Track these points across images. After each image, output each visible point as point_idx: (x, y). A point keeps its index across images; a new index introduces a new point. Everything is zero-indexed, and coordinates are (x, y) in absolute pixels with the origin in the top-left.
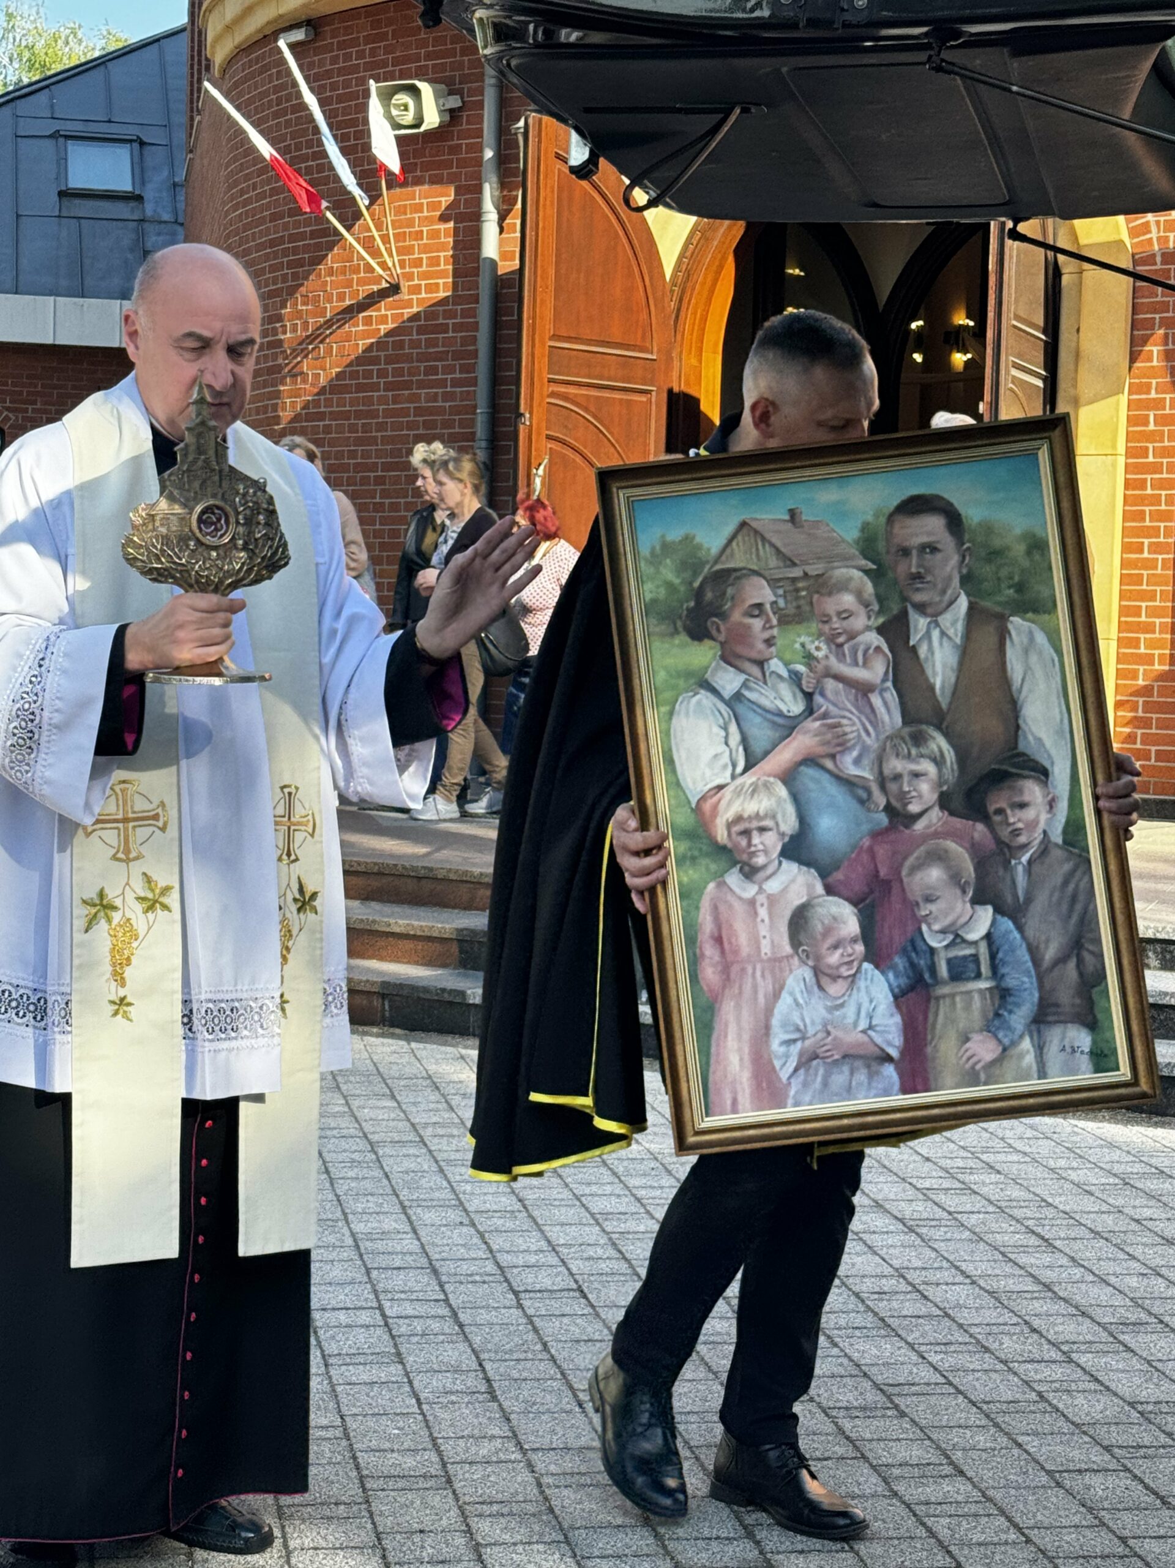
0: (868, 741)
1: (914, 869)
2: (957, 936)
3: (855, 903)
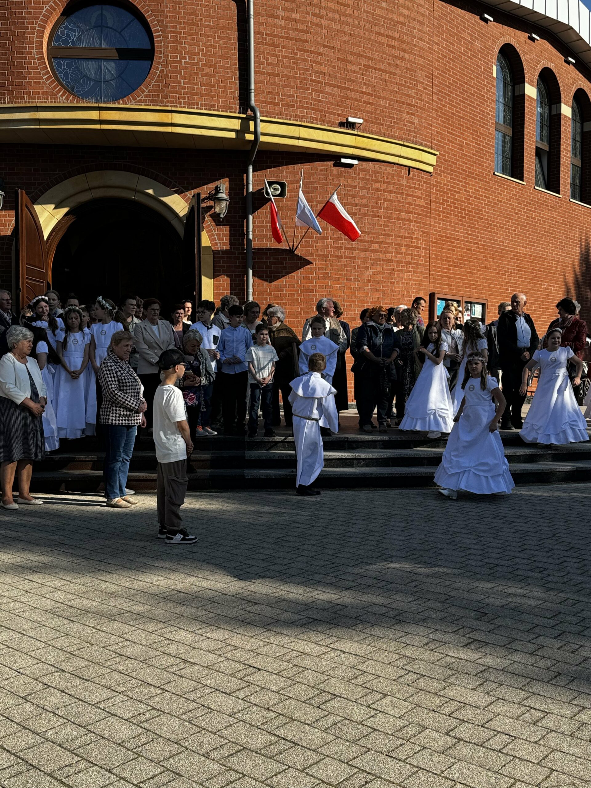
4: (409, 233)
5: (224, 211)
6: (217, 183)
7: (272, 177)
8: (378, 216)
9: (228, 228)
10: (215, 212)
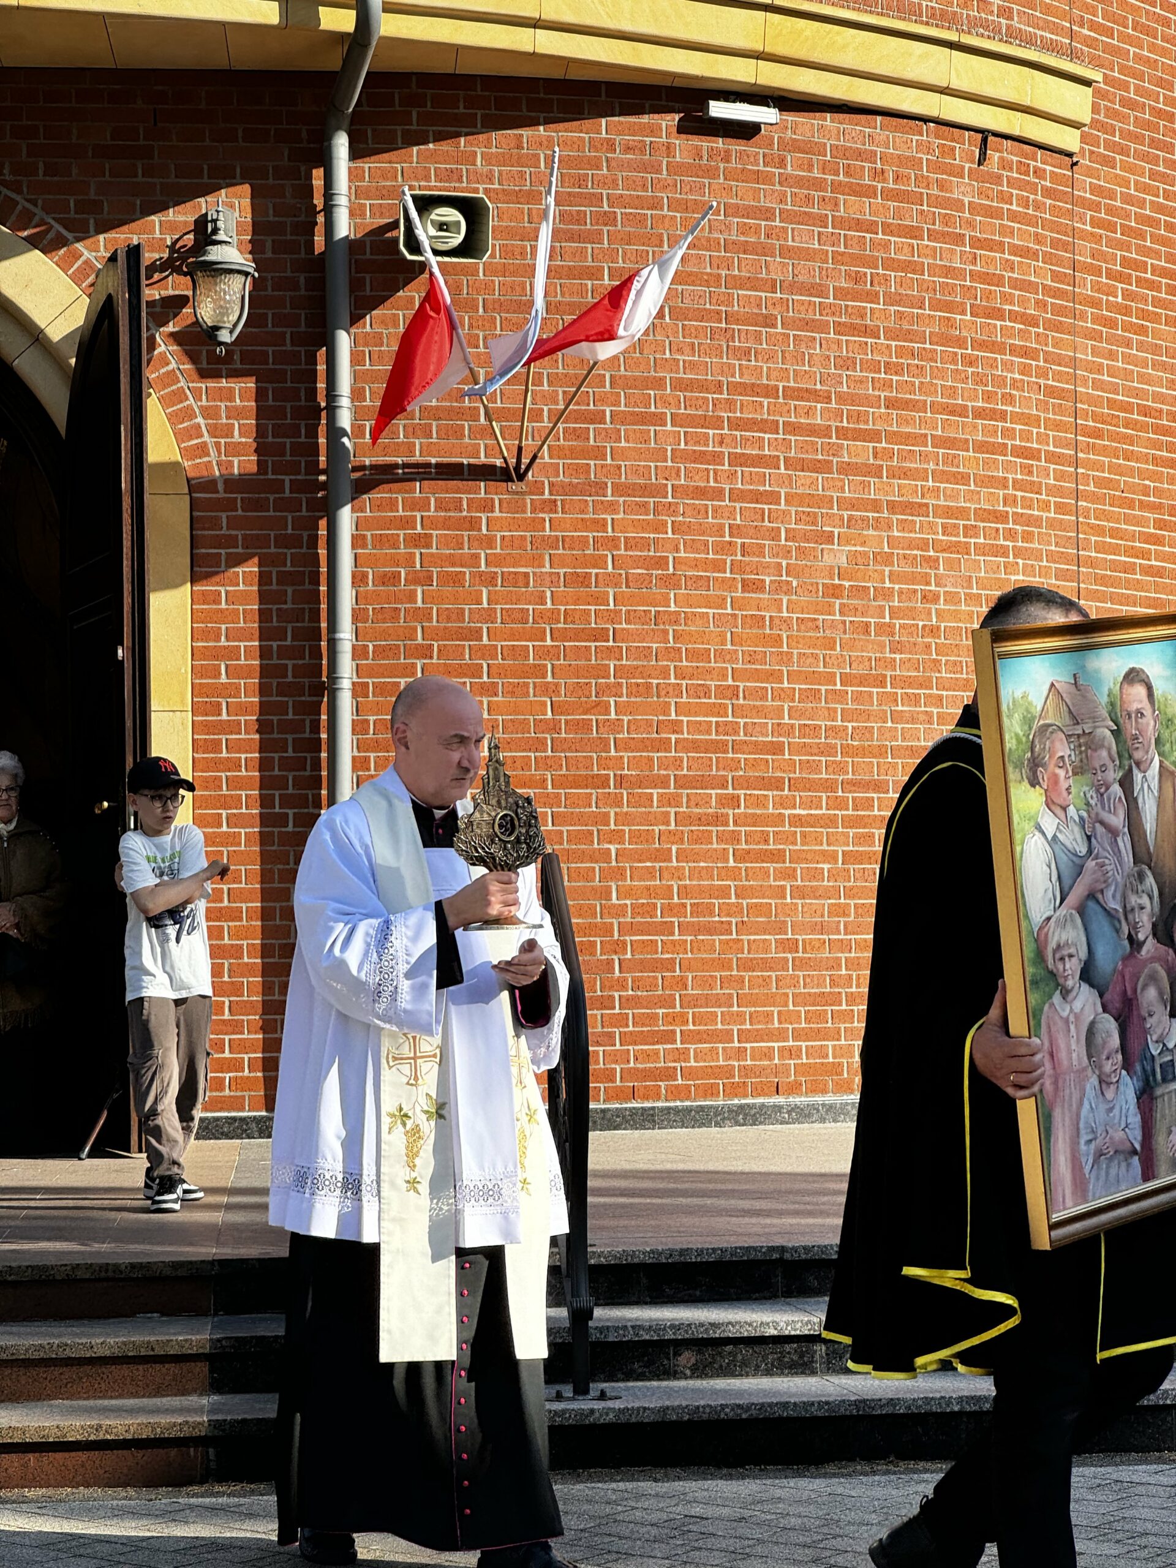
0: (1119, 878)
1: (1143, 989)
2: (1164, 1045)
3: (1116, 1020)
4: (989, 397)
5: (233, 318)
6: (203, 204)
7: (427, 178)
8: (866, 331)
9: (250, 384)
10: (197, 323)
